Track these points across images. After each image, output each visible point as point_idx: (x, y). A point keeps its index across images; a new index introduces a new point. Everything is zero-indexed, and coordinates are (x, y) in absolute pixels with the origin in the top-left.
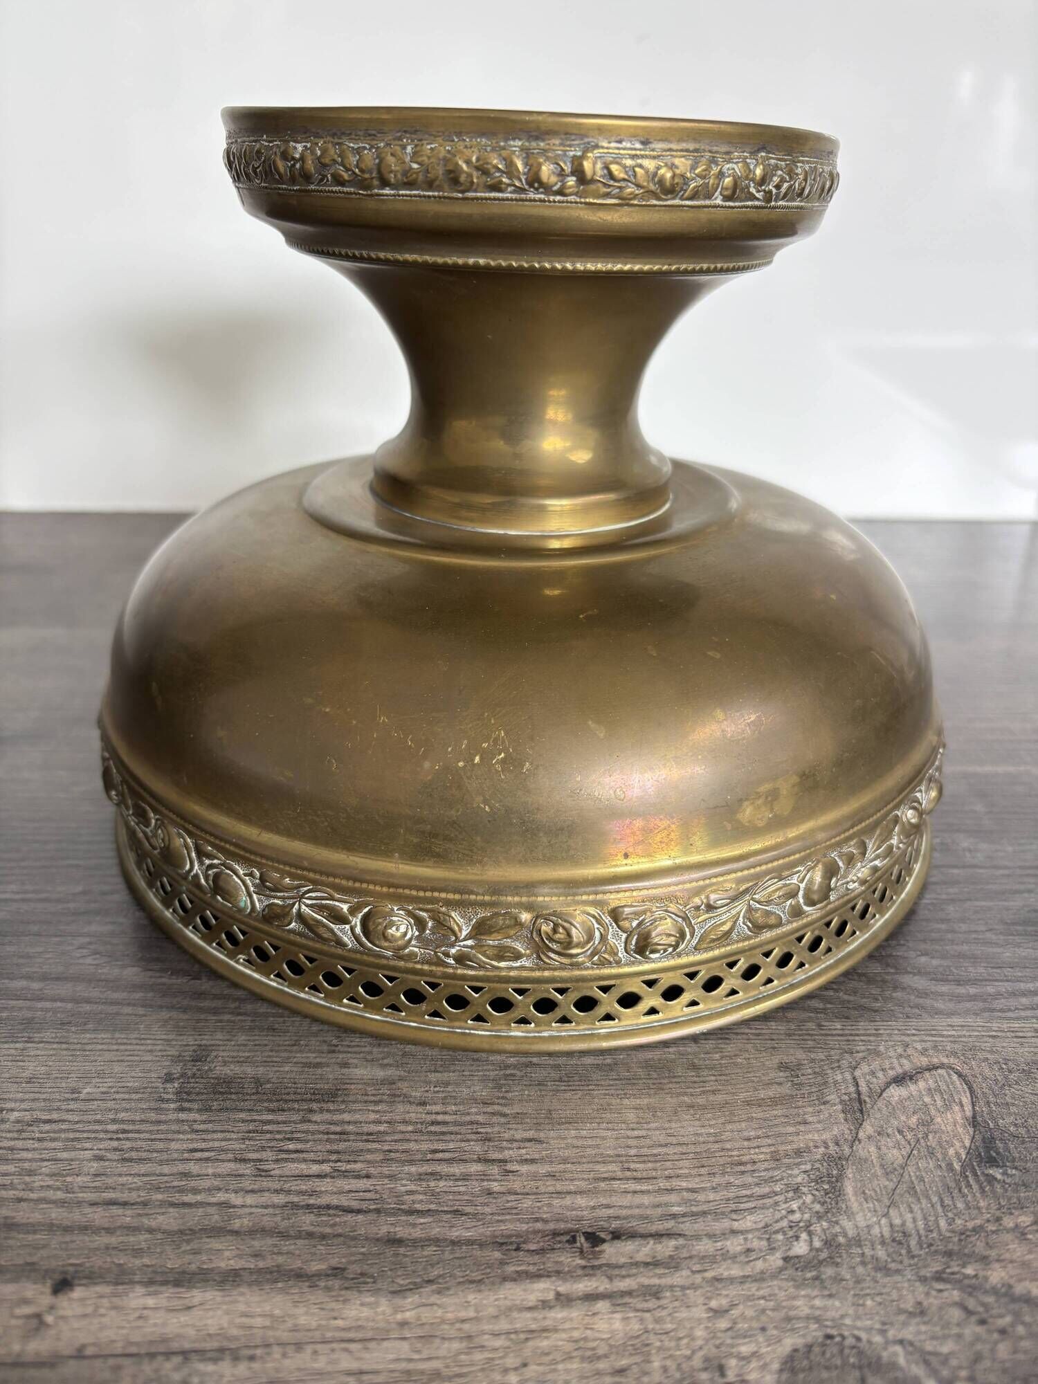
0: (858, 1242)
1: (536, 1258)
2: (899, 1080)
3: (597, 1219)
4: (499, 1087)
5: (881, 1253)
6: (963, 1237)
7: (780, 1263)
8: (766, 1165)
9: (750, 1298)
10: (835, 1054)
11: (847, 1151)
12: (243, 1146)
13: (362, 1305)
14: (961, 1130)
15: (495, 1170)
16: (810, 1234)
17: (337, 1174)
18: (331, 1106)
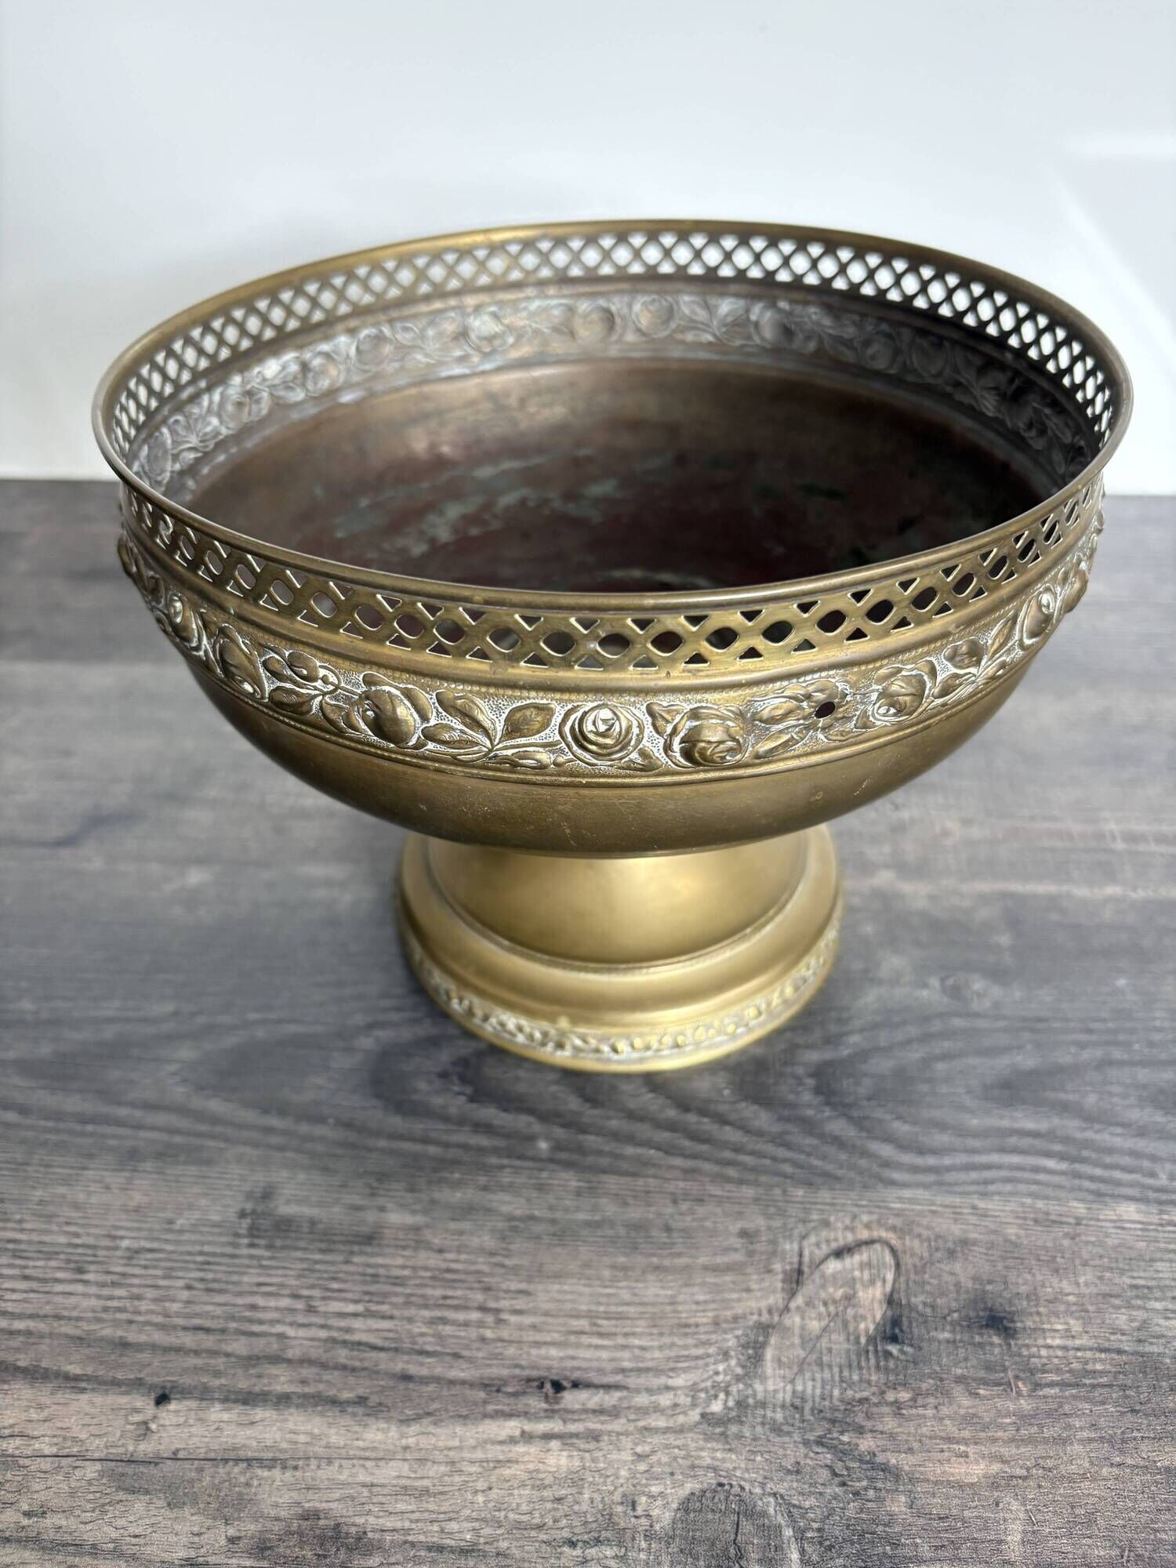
0: (763, 1405)
1: (511, 1400)
2: (838, 1254)
3: (565, 1369)
4: (503, 1238)
5: (779, 1416)
6: (849, 1407)
7: (697, 1418)
8: (707, 1328)
9: (667, 1446)
10: (791, 1222)
11: (776, 1318)
12: (298, 1283)
13: (378, 1430)
14: (876, 1305)
15: (490, 1319)
16: (727, 1393)
17: (369, 1314)
18: (369, 1249)
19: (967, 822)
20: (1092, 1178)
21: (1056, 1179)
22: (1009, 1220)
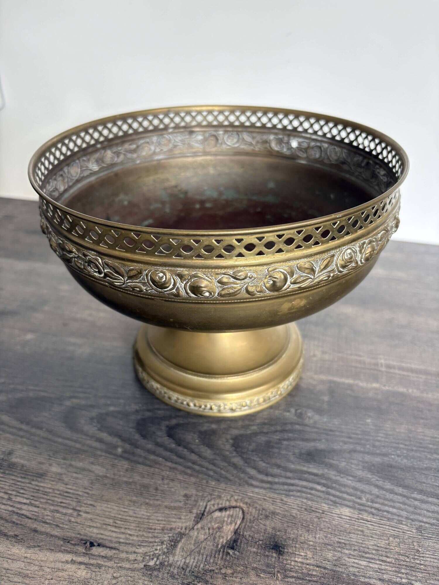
0: (170, 565)
1: (72, 547)
2: (221, 510)
3: (97, 538)
4: (92, 483)
5: (175, 571)
6: (205, 572)
7: (142, 566)
8: (159, 531)
9: (126, 576)
10: (206, 494)
11: (187, 532)
12: (8, 488)
13: (17, 549)
14: (229, 533)
15: (75, 514)
16: (158, 559)
17: (31, 504)
18: (40, 480)
19: (324, 353)
20: (334, 496)
21: (319, 494)
22: (295, 507)
